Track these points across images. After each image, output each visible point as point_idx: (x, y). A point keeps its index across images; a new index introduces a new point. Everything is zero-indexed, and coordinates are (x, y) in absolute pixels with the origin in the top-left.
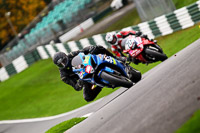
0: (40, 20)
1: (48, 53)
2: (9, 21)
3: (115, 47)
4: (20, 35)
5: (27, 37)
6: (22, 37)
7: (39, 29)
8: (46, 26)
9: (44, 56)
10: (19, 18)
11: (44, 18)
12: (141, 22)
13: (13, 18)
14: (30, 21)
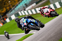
0: (19, 3)
1: (22, 14)
2: (10, 4)
3: (41, 12)
4: (13, 8)
5: (15, 9)
6: (14, 9)
7: (19, 6)
8: (21, 5)
9: (21, 15)
10: (13, 3)
11: (21, 3)
12: (51, 4)
13: (11, 3)
14: (16, 4)
